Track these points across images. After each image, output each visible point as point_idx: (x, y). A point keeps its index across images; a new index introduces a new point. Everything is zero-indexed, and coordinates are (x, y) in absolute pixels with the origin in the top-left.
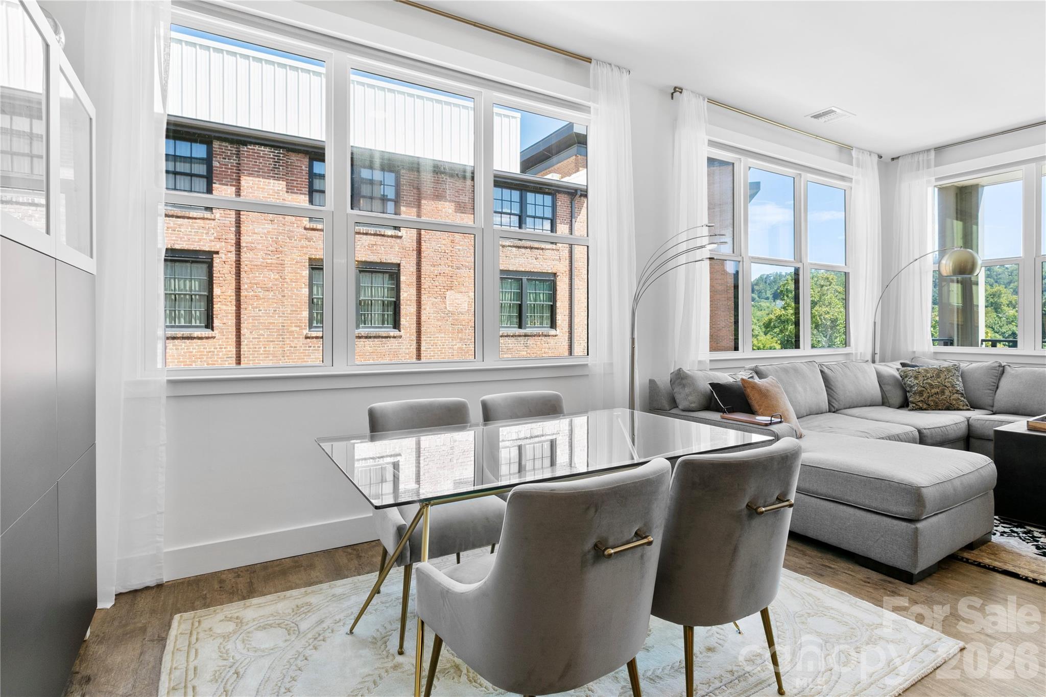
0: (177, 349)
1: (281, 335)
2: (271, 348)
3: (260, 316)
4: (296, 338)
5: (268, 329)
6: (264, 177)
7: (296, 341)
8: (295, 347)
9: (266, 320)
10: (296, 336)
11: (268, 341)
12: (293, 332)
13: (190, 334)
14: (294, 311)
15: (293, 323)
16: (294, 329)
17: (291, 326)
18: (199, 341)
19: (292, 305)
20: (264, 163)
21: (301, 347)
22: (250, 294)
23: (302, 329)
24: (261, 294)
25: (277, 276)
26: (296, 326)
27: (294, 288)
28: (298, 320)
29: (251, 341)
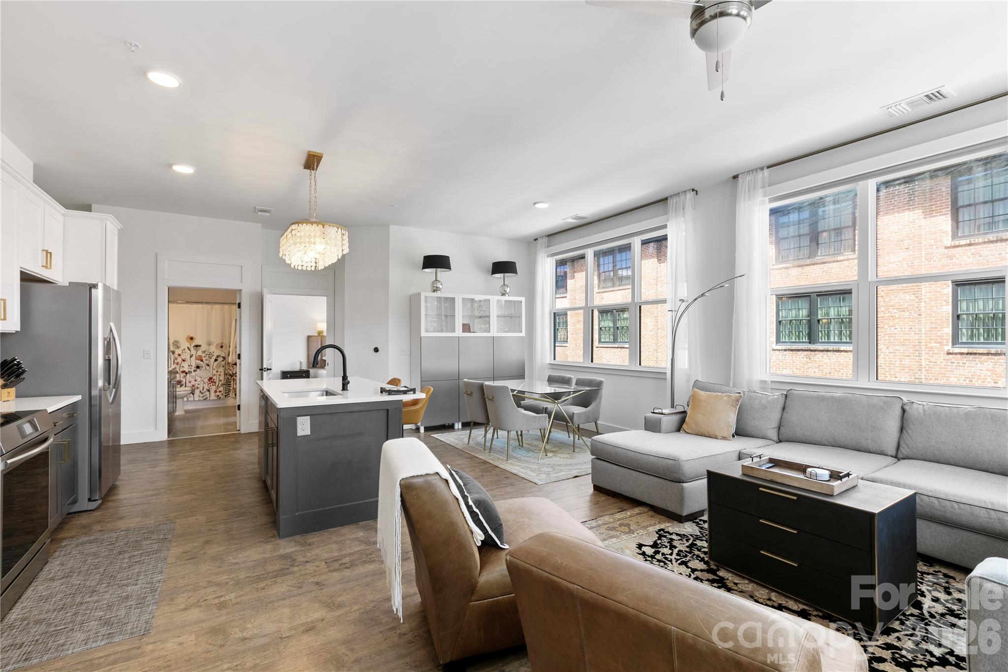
0: (829, 359)
1: (918, 350)
2: (907, 362)
3: (896, 334)
4: (936, 354)
5: (904, 345)
6: (898, 212)
7: (936, 356)
8: (935, 362)
9: (901, 337)
10: (936, 351)
11: (903, 356)
12: (932, 348)
13: (838, 348)
14: (933, 328)
15: (933, 339)
16: (934, 345)
17: (931, 343)
18: (846, 354)
19: (932, 323)
20: (899, 200)
21: (942, 362)
22: (887, 315)
23: (943, 345)
24: (897, 315)
25: (913, 297)
26: (935, 343)
27: (933, 306)
28: (939, 336)
29: (888, 355)
